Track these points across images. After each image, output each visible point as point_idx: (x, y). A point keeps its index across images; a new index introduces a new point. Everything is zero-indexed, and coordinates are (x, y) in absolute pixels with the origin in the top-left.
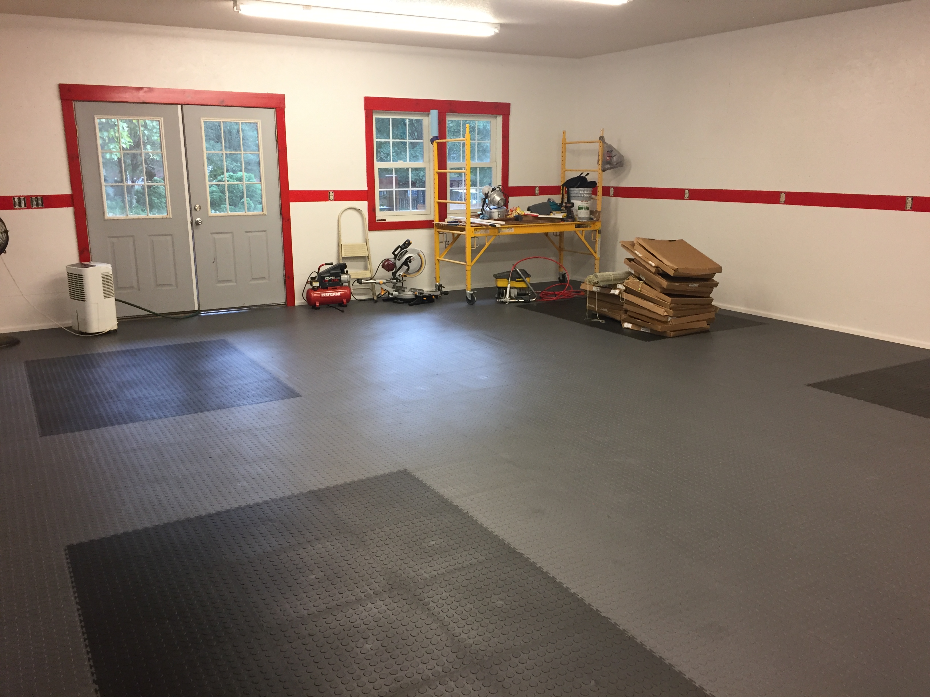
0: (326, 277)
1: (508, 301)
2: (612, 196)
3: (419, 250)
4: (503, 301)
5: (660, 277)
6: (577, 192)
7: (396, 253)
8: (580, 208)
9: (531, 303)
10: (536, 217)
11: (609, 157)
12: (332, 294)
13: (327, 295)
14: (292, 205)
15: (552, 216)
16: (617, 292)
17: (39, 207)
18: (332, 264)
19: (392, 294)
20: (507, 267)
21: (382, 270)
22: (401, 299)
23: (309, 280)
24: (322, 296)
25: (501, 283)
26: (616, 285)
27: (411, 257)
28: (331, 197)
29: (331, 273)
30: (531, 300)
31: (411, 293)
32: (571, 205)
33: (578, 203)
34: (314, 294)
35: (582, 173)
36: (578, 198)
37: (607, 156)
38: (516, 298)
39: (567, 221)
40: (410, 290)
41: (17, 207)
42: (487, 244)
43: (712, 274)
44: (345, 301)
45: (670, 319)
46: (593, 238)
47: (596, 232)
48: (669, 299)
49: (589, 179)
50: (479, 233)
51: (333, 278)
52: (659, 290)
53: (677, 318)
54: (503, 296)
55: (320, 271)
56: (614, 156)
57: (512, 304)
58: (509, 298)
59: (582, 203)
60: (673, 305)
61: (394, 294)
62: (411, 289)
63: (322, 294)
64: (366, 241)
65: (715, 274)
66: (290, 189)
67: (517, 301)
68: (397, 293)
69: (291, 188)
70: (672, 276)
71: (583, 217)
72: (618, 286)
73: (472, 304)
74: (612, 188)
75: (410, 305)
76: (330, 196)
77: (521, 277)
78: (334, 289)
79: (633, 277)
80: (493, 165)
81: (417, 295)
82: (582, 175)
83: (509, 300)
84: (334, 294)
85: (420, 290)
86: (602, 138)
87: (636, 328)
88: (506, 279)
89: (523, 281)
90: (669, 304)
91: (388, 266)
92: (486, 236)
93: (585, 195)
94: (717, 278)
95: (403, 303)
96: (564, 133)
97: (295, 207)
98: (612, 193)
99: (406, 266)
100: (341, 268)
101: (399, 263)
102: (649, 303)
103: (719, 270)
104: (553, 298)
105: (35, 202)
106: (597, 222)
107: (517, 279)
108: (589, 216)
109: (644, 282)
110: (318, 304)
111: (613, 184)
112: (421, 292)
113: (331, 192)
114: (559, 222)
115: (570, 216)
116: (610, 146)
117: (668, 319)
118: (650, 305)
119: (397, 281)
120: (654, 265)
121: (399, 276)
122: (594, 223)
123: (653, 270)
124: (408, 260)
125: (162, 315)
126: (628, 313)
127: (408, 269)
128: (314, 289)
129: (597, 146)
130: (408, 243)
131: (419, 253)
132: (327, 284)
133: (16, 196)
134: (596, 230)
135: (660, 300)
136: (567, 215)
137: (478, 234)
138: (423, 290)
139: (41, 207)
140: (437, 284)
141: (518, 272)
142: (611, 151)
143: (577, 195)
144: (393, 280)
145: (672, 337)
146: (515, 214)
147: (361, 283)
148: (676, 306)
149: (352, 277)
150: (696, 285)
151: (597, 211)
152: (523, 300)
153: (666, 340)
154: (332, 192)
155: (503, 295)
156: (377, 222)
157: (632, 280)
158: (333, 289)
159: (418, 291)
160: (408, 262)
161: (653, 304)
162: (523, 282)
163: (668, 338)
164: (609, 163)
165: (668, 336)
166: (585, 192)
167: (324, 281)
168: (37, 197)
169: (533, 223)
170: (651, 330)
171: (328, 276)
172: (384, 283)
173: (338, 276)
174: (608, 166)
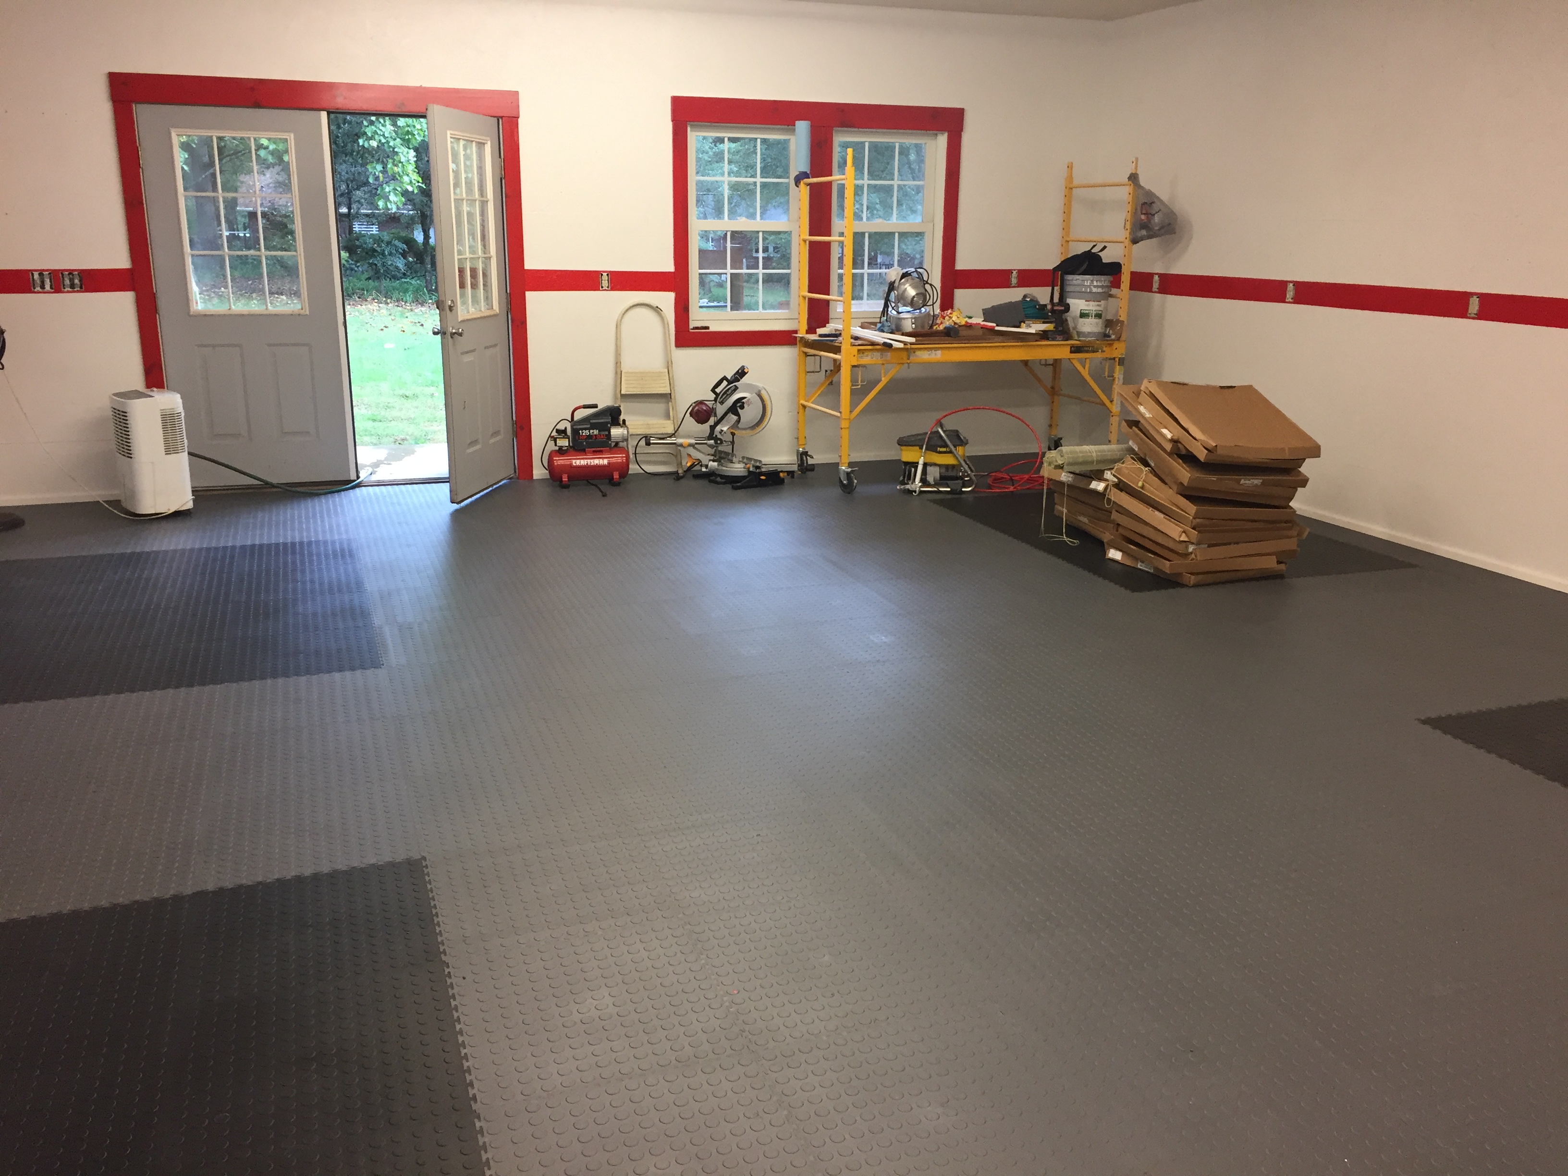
0: (582, 429)
1: (918, 489)
2: (1155, 292)
3: (760, 385)
4: (908, 489)
5: (1181, 461)
6: (1079, 282)
7: (718, 390)
8: (1083, 315)
9: (963, 496)
10: (992, 330)
11: (1144, 214)
12: (592, 461)
13: (583, 462)
14: (530, 296)
15: (1023, 329)
16: (1099, 486)
17: (76, 289)
18: (595, 406)
19: (707, 466)
20: (923, 423)
21: (690, 421)
22: (722, 477)
23: (552, 435)
24: (574, 464)
25: (909, 455)
26: (1102, 472)
27: (745, 398)
28: (605, 283)
29: (591, 424)
30: (963, 489)
31: (742, 465)
32: (1063, 308)
33: (1077, 305)
34: (559, 461)
35: (1094, 246)
36: (1080, 295)
37: (1142, 214)
38: (936, 484)
39: (1053, 340)
40: (741, 459)
41: (38, 289)
42: (884, 380)
43: (1293, 460)
44: (616, 476)
45: (1191, 548)
46: (1106, 374)
47: (1115, 361)
48: (1192, 508)
49: (1107, 257)
50: (869, 358)
51: (596, 432)
52: (1175, 488)
53: (1208, 547)
54: (910, 480)
55: (576, 419)
56: (1156, 213)
57: (924, 495)
58: (920, 484)
59: (1088, 305)
60: (1198, 520)
61: (709, 465)
62: (743, 458)
63: (574, 461)
64: (669, 365)
65: (1305, 459)
66: (526, 267)
67: (936, 489)
68: (716, 464)
69: (528, 265)
70: (1203, 461)
71: (1088, 332)
72: (1105, 473)
73: (849, 493)
74: (1157, 276)
75: (735, 488)
76: (603, 282)
77: (946, 446)
78: (598, 453)
79: (1132, 458)
80: (926, 229)
81: (751, 469)
82: (1093, 251)
83: (921, 487)
84: (596, 462)
85: (756, 461)
86: (1133, 178)
87: (1129, 562)
88: (918, 448)
89: (951, 452)
90: (1191, 518)
91: (700, 413)
92: (883, 364)
93: (1094, 290)
94: (1308, 468)
95: (724, 483)
96: (1070, 167)
97: (534, 300)
98: (1156, 286)
99: (735, 415)
100: (613, 415)
101: (721, 409)
102: (1157, 513)
103: (1315, 451)
104: (1007, 488)
105: (67, 282)
106: (1117, 342)
107: (939, 449)
108: (1103, 331)
109: (1152, 469)
110: (567, 480)
111: (1158, 268)
112: (758, 464)
113: (604, 274)
114: (1036, 341)
115: (1060, 329)
116: (1149, 193)
117: (1187, 548)
118: (1156, 518)
119: (716, 443)
120: (1169, 435)
121: (720, 433)
122: (1111, 345)
123: (1168, 447)
124: (739, 405)
125: (282, 486)
126: (1121, 530)
127: (739, 421)
128: (561, 451)
129: (1125, 193)
130: (741, 373)
131: (760, 391)
132: (585, 443)
133: (36, 271)
134: (1114, 359)
135: (1178, 510)
136: (1054, 328)
137: (866, 360)
138: (760, 461)
139: (79, 289)
140: (801, 449)
141: (941, 436)
142: (1151, 203)
143: (1078, 289)
144: (709, 440)
145: (1192, 587)
146: (948, 323)
147: (648, 444)
148: (1207, 522)
149: (631, 431)
150: (1257, 481)
151: (1118, 321)
152: (949, 489)
153: (1184, 590)
154: (606, 274)
155: (910, 478)
156: (691, 331)
157: (1129, 465)
158: (595, 452)
159: (753, 462)
160: (738, 408)
161: (1162, 516)
162: (950, 455)
163: (1183, 586)
164: (1144, 226)
165: (1184, 583)
166: (1095, 283)
167: (579, 437)
168: (71, 272)
169: (980, 341)
170: (1156, 569)
171: (586, 429)
172: (690, 445)
173: (605, 428)
174: (1144, 232)
